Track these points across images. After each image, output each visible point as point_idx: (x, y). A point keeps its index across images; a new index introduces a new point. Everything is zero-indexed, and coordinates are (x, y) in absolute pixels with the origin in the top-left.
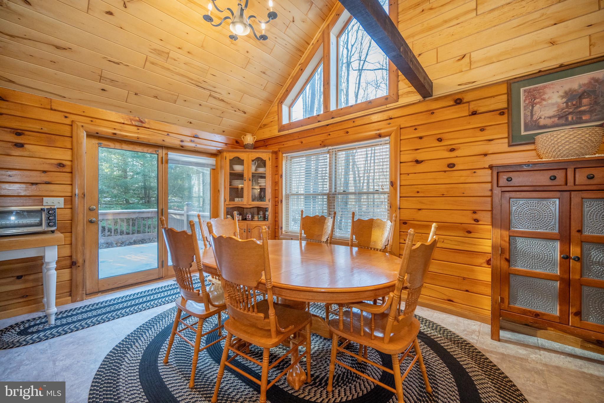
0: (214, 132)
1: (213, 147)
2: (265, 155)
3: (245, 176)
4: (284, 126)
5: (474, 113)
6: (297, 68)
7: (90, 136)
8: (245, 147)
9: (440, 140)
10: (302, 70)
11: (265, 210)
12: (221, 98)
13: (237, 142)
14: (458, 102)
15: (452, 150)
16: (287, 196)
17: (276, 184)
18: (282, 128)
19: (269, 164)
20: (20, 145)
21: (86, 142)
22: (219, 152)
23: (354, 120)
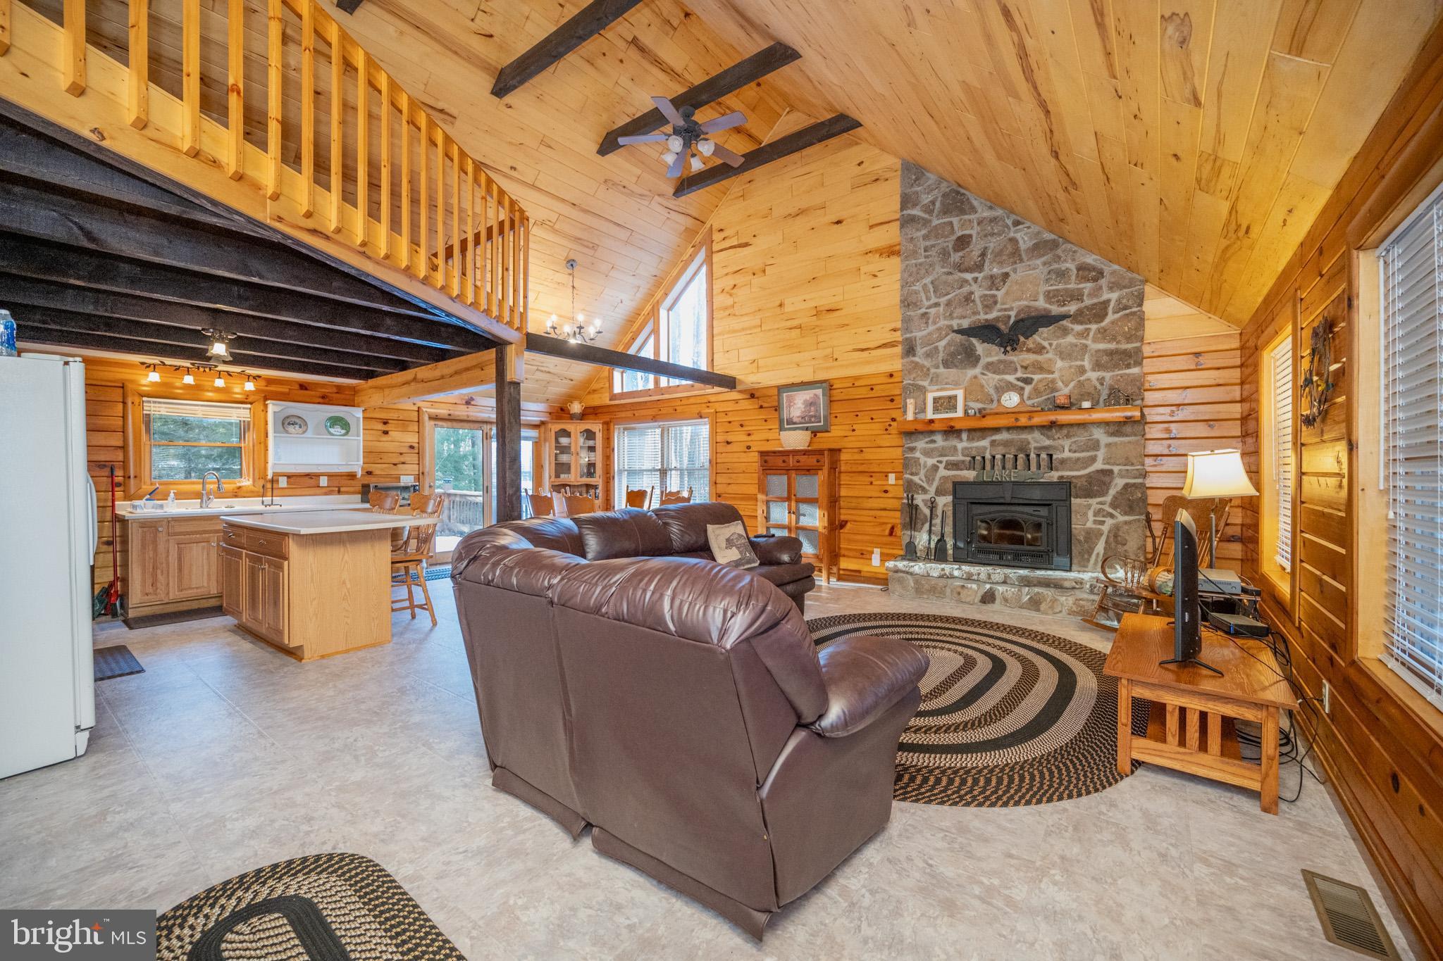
0: (537, 401)
2: (597, 427)
3: (573, 449)
4: (615, 395)
5: (761, 407)
6: (629, 336)
7: (431, 418)
8: (572, 417)
9: (742, 426)
10: (634, 339)
11: (596, 487)
12: (547, 369)
13: (562, 409)
14: (752, 396)
15: (749, 435)
16: (620, 472)
17: (608, 458)
18: (613, 397)
19: (599, 436)
20: (386, 433)
21: (428, 424)
22: (543, 423)
23: (681, 399)
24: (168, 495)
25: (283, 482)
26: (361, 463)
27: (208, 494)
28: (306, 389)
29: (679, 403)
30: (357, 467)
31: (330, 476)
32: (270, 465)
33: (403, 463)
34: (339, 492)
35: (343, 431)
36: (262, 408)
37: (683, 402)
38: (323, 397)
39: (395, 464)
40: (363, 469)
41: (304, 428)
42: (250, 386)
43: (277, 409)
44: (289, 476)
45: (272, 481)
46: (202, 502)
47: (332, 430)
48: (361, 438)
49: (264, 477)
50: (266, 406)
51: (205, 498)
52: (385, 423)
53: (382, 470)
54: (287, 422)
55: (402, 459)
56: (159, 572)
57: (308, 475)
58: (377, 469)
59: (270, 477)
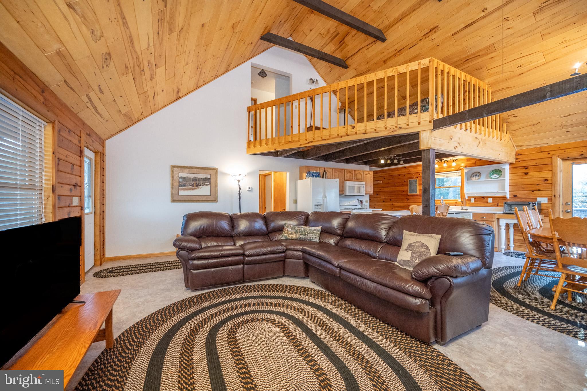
7: (565, 160)
20: (526, 174)
21: (562, 164)
25: (472, 201)
26: (508, 191)
30: (505, 192)
31: (494, 198)
32: (466, 193)
33: (539, 190)
34: (498, 205)
35: (498, 176)
39: (533, 191)
40: (510, 194)
41: (479, 177)
42: (454, 164)
43: (468, 171)
44: (475, 198)
47: (493, 176)
48: (508, 178)
49: (464, 198)
52: (526, 169)
53: (524, 194)
54: (472, 175)
57: (483, 198)
58: (520, 194)
59: (467, 198)
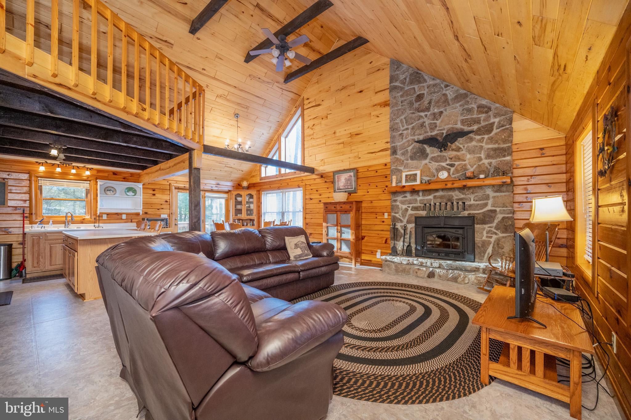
0: (227, 181)
1: (226, 189)
2: (253, 192)
3: (243, 203)
5: (326, 182)
6: (268, 150)
7: (176, 188)
8: (243, 188)
9: (317, 191)
10: (270, 152)
11: (253, 220)
12: (230, 166)
13: (239, 185)
14: (322, 177)
15: (320, 195)
16: (264, 213)
17: (259, 207)
18: (261, 179)
19: (255, 197)
20: (154, 195)
21: (174, 191)
22: (230, 191)
23: (290, 179)
24: (49, 222)
25: (105, 217)
26: (142, 208)
27: (68, 222)
28: (116, 175)
29: (290, 181)
30: (140, 209)
31: (127, 214)
32: (98, 209)
33: (162, 209)
34: (131, 222)
35: (133, 194)
36: (95, 183)
37: (291, 181)
38: (124, 178)
39: (158, 209)
40: (142, 211)
41: (114, 192)
42: (88, 173)
43: (102, 183)
44: (108, 214)
45: (99, 216)
46: (65, 225)
47: (128, 193)
48: (142, 197)
49: (96, 214)
50: (97, 182)
51: (67, 223)
52: (154, 190)
53: (152, 211)
54: (107, 190)
55: (162, 207)
56: (40, 257)
57: (117, 214)
58: (149, 211)
59: (98, 215)
